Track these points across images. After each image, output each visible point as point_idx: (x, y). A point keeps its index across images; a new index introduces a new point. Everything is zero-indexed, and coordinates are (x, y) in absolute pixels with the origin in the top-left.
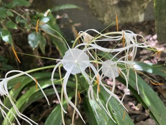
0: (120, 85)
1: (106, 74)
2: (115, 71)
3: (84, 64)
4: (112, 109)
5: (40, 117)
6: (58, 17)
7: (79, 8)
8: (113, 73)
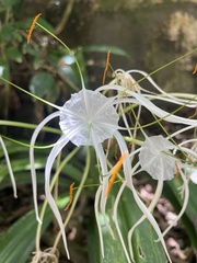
0: (163, 204)
1: (146, 166)
2: (167, 167)
3: (105, 131)
4: (138, 245)
5: (10, 215)
6: (91, 63)
7: (129, 57)
8: (162, 169)
